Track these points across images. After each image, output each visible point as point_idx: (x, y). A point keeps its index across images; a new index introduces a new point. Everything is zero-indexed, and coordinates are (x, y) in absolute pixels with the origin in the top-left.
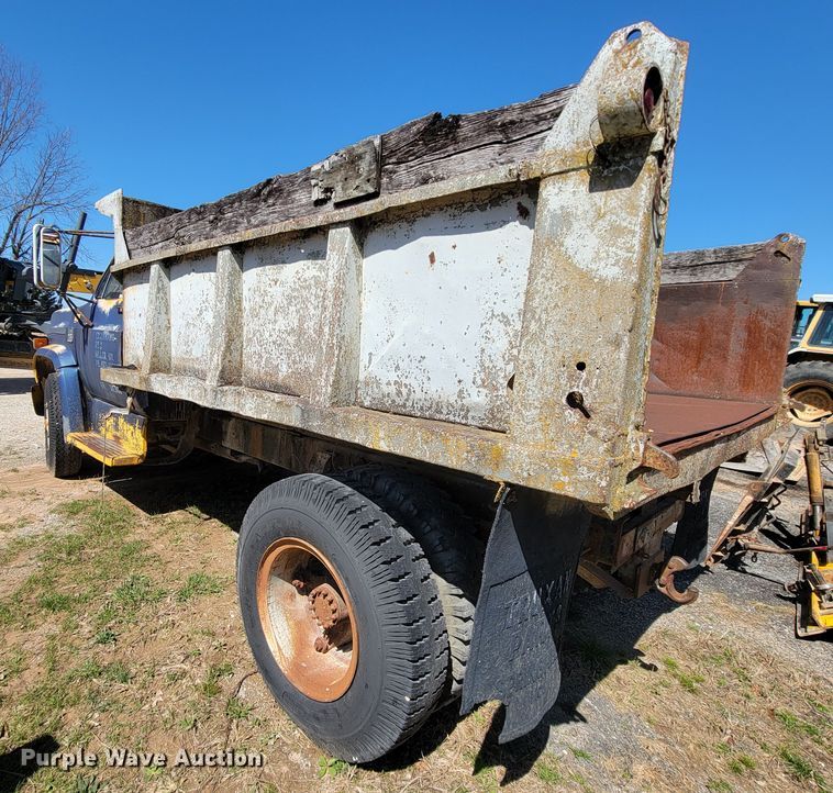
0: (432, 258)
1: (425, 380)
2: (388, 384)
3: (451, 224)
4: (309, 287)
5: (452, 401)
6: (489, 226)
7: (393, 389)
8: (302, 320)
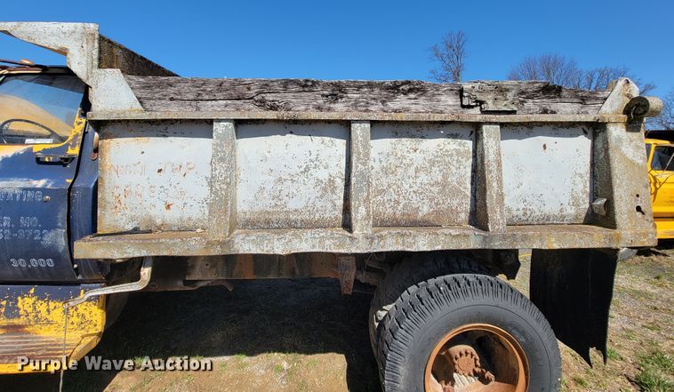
0: (545, 147)
1: (542, 206)
2: (518, 210)
3: (553, 132)
4: (452, 155)
5: (556, 214)
6: (571, 136)
7: (521, 212)
8: (445, 177)
